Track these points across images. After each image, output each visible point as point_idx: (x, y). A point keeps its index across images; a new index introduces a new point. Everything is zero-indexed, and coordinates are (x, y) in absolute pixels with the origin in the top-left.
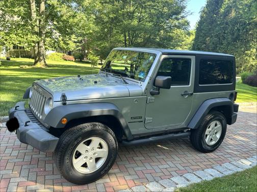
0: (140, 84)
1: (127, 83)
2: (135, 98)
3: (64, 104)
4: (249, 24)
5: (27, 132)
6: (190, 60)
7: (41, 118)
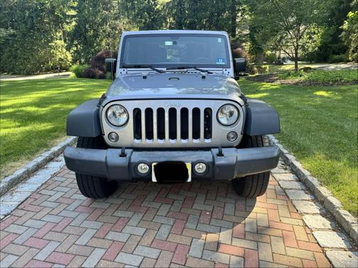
0: (225, 72)
7: (206, 141)
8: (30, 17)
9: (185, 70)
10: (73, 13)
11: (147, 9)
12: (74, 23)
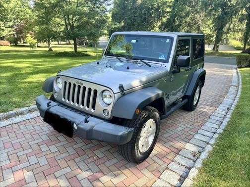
0: (163, 66)
1: (150, 66)
2: (165, 78)
4: (152, 9)
6: (189, 40)
7: (92, 110)
8: (145, 13)
9: (136, 61)
10: (168, 10)
11: (222, 5)
12: (168, 17)
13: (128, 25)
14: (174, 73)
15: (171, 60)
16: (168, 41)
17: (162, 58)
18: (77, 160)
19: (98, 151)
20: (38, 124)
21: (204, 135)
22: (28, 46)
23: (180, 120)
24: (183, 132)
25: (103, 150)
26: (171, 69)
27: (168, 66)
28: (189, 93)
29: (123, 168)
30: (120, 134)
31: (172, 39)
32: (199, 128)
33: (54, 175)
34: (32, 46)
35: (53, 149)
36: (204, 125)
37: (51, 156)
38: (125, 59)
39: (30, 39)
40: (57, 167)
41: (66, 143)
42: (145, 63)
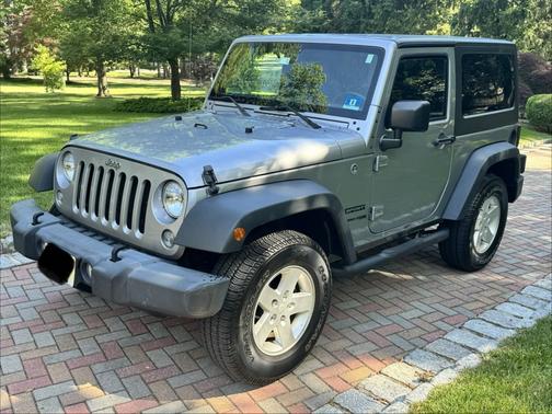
0: (354, 127)
1: (316, 127)
2: (353, 162)
3: (215, 193)
5: (130, 275)
6: (444, 57)
7: (138, 234)
13: (350, 14)
14: (384, 147)
15: (373, 112)
16: (370, 58)
17: (352, 106)
18: (98, 368)
19: (160, 352)
20: (20, 283)
21: (479, 334)
22: (39, 83)
23: (425, 293)
24: (419, 322)
25: (173, 350)
26: (372, 137)
27: (365, 129)
28: (453, 213)
29: (212, 392)
30: (190, 288)
31: (379, 53)
32: (471, 315)
33: (33, 396)
34: (50, 81)
35: (45, 339)
36: (493, 308)
37: (36, 354)
38: (257, 108)
39: (46, 60)
40: (43, 379)
41: (81, 328)
42: (305, 118)
